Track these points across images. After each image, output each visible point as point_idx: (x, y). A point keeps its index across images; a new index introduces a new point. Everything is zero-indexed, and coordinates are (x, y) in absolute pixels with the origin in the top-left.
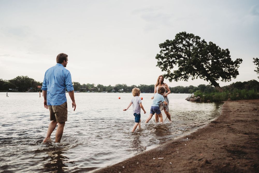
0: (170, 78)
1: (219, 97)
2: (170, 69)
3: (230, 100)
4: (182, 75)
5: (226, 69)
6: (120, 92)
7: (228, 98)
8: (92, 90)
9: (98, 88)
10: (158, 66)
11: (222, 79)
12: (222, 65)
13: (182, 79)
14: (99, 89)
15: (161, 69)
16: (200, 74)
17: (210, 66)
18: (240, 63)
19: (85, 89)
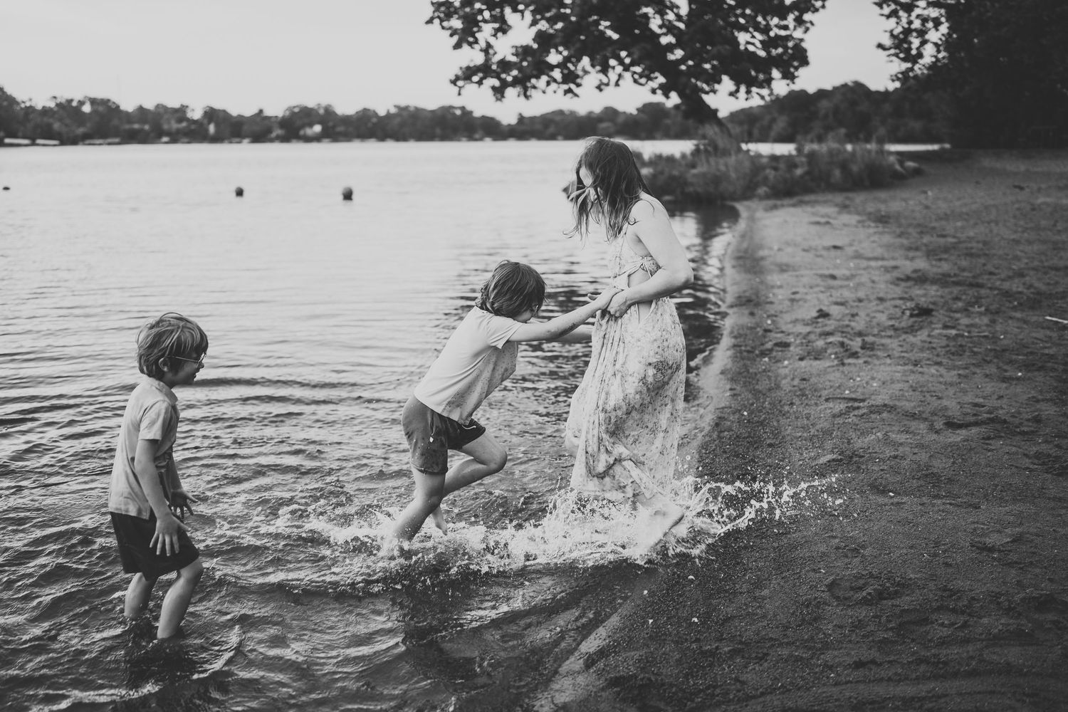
0: (496, 83)
1: (717, 180)
2: (495, 35)
3: (767, 197)
4: (552, 67)
5: (753, 37)
6: (308, 139)
7: (757, 185)
8: (178, 132)
9: (209, 123)
10: (437, 21)
11: (733, 88)
12: (737, 16)
13: (554, 86)
14: (212, 128)
15: (451, 35)
16: (633, 64)
17: (682, 26)
18: (816, 10)
19: (147, 127)
